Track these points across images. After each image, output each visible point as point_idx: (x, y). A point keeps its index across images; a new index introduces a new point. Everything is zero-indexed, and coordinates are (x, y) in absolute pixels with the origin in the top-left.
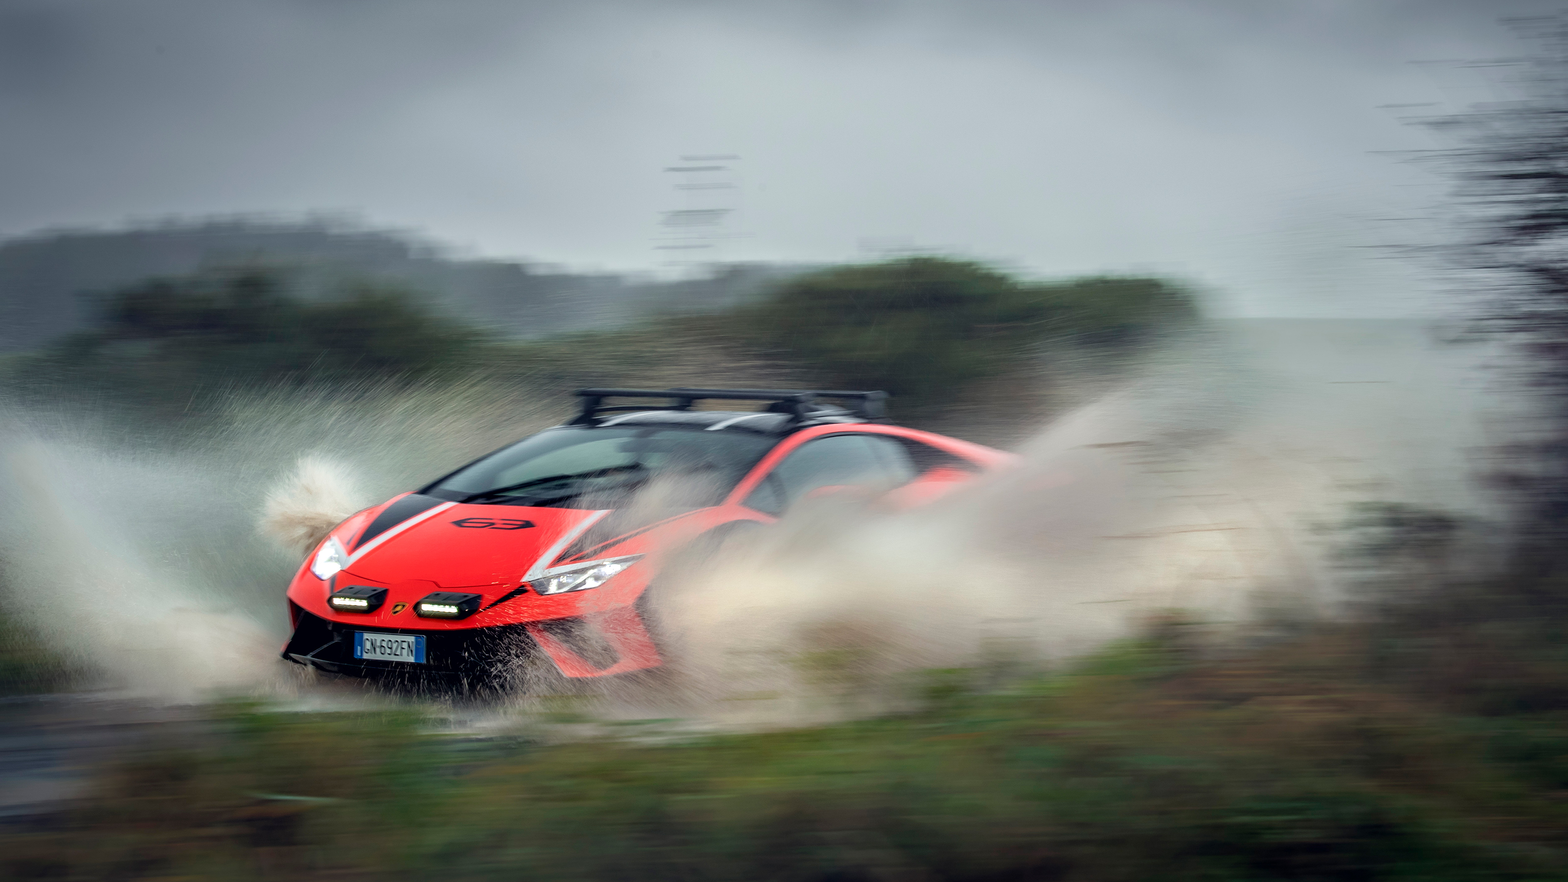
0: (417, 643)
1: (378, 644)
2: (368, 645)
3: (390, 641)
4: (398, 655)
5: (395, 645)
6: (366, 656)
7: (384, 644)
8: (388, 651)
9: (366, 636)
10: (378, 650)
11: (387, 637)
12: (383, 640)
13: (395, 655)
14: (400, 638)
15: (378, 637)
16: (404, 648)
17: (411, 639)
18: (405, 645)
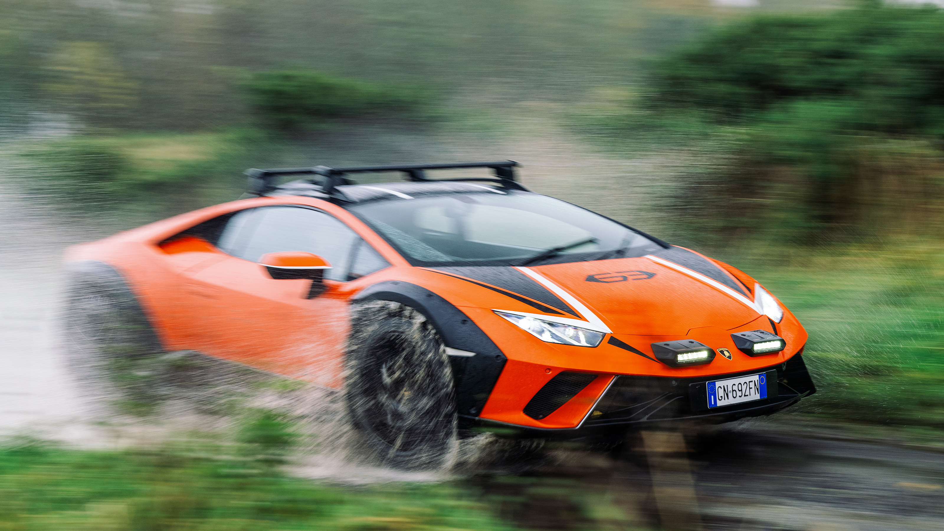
0: (761, 380)
1: (730, 389)
2: (721, 393)
3: (740, 383)
4: (747, 395)
5: (744, 387)
6: (719, 404)
7: (735, 388)
8: (739, 394)
9: (718, 384)
10: (730, 395)
11: (737, 381)
12: (735, 385)
13: (745, 396)
14: (747, 379)
15: (729, 383)
16: (752, 388)
17: (755, 378)
18: (752, 385)
